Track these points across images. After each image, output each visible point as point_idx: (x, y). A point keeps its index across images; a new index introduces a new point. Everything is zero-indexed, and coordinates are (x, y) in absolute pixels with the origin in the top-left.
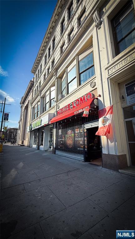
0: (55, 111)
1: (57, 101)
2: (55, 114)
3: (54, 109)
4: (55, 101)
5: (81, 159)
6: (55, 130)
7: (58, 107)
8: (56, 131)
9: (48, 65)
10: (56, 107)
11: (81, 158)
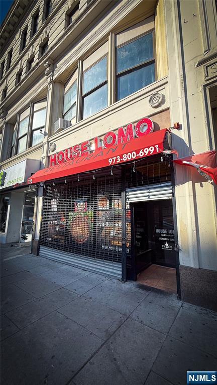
0: (45, 154)
1: (50, 134)
2: (44, 162)
3: (40, 151)
4: (45, 132)
5: (113, 273)
6: (41, 199)
7: (53, 147)
8: (43, 203)
9: (30, 53)
10: (46, 146)
11: (115, 271)
